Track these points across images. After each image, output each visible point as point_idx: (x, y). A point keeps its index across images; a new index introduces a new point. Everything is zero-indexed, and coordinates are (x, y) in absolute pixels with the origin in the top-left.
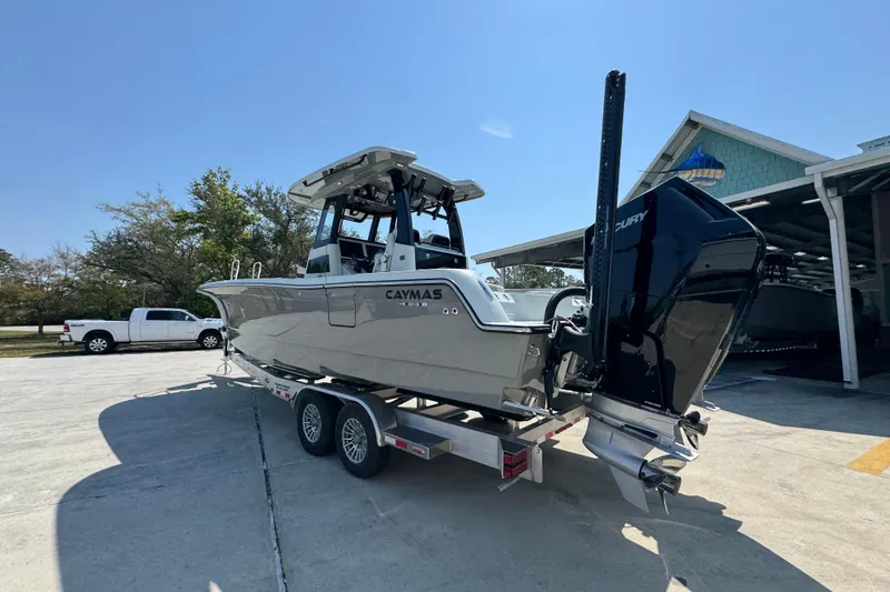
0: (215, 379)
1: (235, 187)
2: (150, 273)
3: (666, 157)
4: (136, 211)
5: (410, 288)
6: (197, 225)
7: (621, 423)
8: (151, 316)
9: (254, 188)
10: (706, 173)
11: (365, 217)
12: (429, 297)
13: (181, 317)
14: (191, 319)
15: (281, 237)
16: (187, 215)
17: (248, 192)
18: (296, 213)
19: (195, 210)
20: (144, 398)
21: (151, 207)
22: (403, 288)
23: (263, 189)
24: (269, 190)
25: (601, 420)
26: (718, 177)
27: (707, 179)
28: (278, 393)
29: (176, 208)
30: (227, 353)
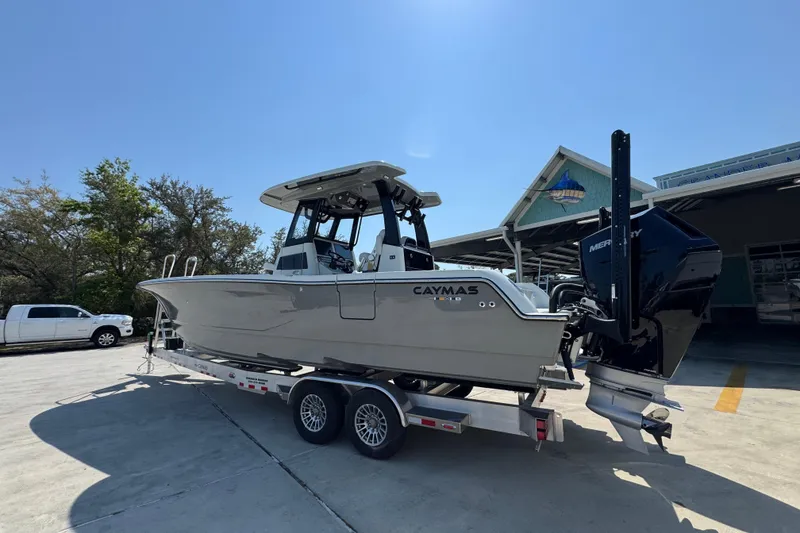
0: (140, 379)
1: (135, 179)
2: (18, 265)
3: (542, 179)
4: (13, 199)
5: (443, 285)
6: (89, 216)
7: (622, 387)
8: (33, 314)
9: (158, 181)
10: (572, 193)
11: (328, 219)
12: (464, 292)
13: (73, 314)
14: (84, 316)
15: (185, 231)
16: (78, 204)
17: (152, 184)
18: (203, 208)
19: (87, 200)
20: (71, 405)
21: (31, 195)
22: (433, 285)
23: (168, 183)
24: (174, 185)
25: (604, 386)
26: (580, 197)
27: (573, 198)
28: (251, 387)
29: (63, 197)
30: (151, 350)
